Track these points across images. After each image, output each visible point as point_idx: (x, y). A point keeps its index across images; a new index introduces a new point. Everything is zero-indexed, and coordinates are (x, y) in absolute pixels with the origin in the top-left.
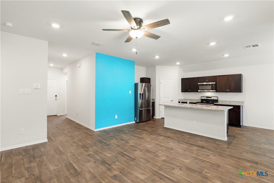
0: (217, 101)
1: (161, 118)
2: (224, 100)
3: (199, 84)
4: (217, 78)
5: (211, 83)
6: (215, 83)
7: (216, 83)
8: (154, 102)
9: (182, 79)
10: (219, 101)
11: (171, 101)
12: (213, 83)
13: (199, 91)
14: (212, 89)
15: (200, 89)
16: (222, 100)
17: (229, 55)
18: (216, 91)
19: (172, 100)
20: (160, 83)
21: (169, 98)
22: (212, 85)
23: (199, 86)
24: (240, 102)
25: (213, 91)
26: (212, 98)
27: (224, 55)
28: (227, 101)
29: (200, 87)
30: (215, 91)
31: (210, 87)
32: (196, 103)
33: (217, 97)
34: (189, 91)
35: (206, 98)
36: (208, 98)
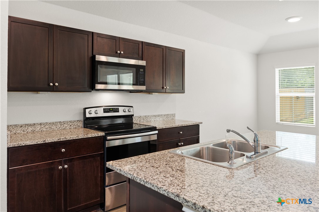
6: (145, 63)
12: (140, 63)
14: (138, 83)
22: (138, 68)
23: (99, 67)
26: (121, 112)
32: (109, 138)
33: (132, 107)
34: (54, 84)
35: (104, 112)
36: (109, 112)
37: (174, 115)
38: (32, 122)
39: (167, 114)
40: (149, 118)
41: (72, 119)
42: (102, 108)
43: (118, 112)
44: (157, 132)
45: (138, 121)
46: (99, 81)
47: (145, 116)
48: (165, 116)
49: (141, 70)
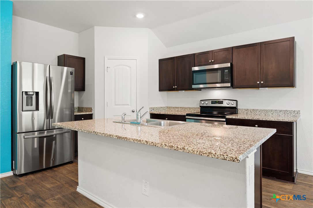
0: (234, 110)
2: (251, 107)
3: (194, 69)
4: (234, 53)
6: (229, 65)
7: (232, 64)
8: (92, 114)
9: (161, 61)
10: (239, 111)
11: (133, 112)
12: (224, 65)
13: (194, 86)
14: (223, 82)
15: (197, 82)
16: (246, 108)
18: (233, 86)
19: (135, 110)
20: (106, 68)
21: (128, 105)
22: (222, 69)
23: (194, 75)
24: (290, 112)
25: (225, 85)
26: (225, 104)
28: (257, 110)
30: (229, 85)
31: (218, 76)
32: (187, 117)
33: (235, 100)
34: (175, 87)
35: (212, 103)
36: (215, 103)
37: (297, 112)
38: (177, 106)
42: (211, 101)
43: (222, 103)
45: (245, 113)
46: (194, 83)
47: (253, 110)
48: (281, 111)
49: (226, 71)
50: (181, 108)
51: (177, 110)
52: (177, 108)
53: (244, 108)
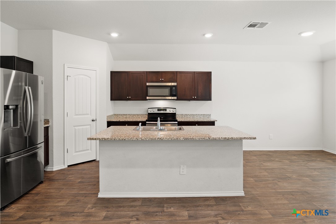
0: (174, 115)
1: (68, 166)
2: (184, 113)
3: (148, 84)
4: (178, 76)
5: (170, 84)
6: (175, 84)
7: (177, 84)
8: (48, 127)
9: (113, 73)
10: (177, 116)
11: (93, 121)
12: (173, 84)
13: (148, 98)
14: (171, 95)
15: (150, 95)
16: (181, 114)
17: (212, 34)
18: (178, 99)
19: (95, 119)
20: (66, 77)
21: (88, 114)
22: (171, 87)
23: (148, 88)
24: (206, 115)
25: (173, 98)
26: (168, 111)
27: (204, 35)
28: (188, 115)
29: (151, 91)
30: (175, 98)
31: (167, 91)
32: (147, 122)
33: (175, 108)
35: (158, 111)
36: (160, 111)
37: (210, 115)
39: (203, 114)
40: (189, 116)
41: (143, 114)
42: (157, 109)
43: (166, 111)
44: (177, 123)
45: (181, 117)
46: (148, 95)
47: (186, 115)
48: (201, 115)
49: (173, 88)
50: (129, 115)
51: (125, 116)
52: (125, 115)
53: (180, 114)
